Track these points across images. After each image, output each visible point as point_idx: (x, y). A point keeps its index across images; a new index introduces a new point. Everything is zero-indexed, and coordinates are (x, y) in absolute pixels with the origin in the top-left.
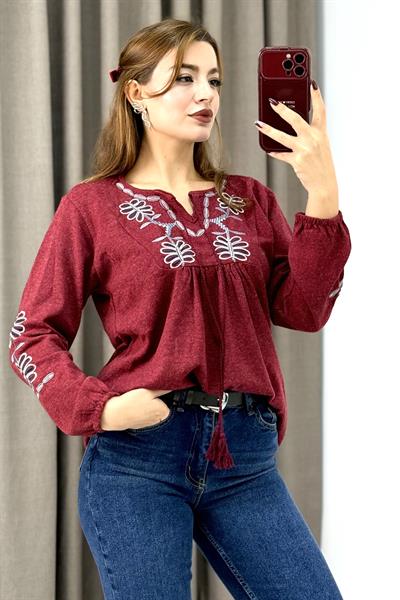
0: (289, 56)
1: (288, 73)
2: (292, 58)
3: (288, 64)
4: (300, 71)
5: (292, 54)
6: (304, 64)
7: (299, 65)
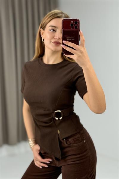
0: (72, 22)
1: (72, 28)
2: (73, 23)
3: (72, 25)
4: (76, 27)
5: (73, 21)
6: (78, 25)
7: (76, 25)
